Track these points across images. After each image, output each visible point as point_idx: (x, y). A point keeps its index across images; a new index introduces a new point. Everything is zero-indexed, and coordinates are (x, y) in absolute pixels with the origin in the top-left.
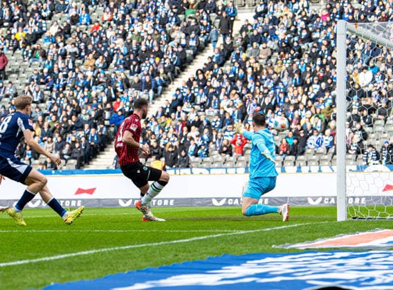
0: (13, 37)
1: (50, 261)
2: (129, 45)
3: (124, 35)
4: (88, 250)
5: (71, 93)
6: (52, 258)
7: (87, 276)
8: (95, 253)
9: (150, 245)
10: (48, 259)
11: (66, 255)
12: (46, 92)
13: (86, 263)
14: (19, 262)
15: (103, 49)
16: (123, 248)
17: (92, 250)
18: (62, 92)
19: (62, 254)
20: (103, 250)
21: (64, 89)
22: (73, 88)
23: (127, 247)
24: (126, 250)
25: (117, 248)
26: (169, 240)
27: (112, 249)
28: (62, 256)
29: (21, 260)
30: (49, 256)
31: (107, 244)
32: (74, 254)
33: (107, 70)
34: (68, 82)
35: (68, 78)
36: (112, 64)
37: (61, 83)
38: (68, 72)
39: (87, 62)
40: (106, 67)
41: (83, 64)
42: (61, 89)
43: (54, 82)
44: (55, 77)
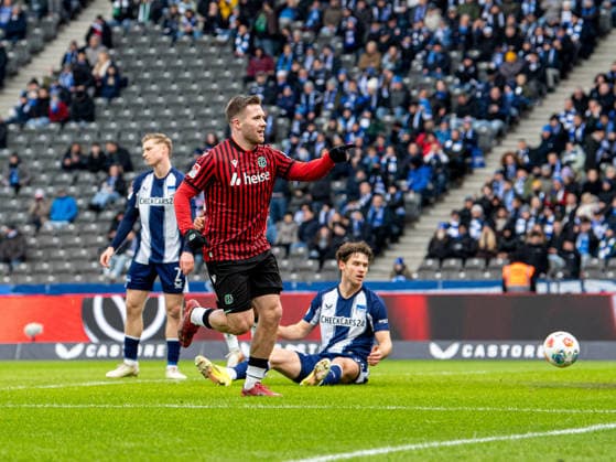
0: (213, 7)
2: (453, 23)
3: (440, 5)
4: (375, 446)
5: (332, 124)
8: (391, 453)
9: (502, 438)
12: (281, 121)
15: (398, 32)
16: (449, 443)
17: (383, 445)
18: (312, 122)
20: (407, 447)
21: (318, 114)
22: (338, 113)
23: (458, 442)
24: (453, 448)
25: (435, 444)
26: (543, 429)
27: (426, 445)
31: (415, 435)
33: (405, 76)
34: (326, 100)
35: (327, 93)
36: (417, 64)
37: (312, 102)
38: (326, 79)
39: (363, 58)
40: (403, 68)
41: (356, 64)
42: (311, 115)
43: (297, 100)
44: (298, 90)
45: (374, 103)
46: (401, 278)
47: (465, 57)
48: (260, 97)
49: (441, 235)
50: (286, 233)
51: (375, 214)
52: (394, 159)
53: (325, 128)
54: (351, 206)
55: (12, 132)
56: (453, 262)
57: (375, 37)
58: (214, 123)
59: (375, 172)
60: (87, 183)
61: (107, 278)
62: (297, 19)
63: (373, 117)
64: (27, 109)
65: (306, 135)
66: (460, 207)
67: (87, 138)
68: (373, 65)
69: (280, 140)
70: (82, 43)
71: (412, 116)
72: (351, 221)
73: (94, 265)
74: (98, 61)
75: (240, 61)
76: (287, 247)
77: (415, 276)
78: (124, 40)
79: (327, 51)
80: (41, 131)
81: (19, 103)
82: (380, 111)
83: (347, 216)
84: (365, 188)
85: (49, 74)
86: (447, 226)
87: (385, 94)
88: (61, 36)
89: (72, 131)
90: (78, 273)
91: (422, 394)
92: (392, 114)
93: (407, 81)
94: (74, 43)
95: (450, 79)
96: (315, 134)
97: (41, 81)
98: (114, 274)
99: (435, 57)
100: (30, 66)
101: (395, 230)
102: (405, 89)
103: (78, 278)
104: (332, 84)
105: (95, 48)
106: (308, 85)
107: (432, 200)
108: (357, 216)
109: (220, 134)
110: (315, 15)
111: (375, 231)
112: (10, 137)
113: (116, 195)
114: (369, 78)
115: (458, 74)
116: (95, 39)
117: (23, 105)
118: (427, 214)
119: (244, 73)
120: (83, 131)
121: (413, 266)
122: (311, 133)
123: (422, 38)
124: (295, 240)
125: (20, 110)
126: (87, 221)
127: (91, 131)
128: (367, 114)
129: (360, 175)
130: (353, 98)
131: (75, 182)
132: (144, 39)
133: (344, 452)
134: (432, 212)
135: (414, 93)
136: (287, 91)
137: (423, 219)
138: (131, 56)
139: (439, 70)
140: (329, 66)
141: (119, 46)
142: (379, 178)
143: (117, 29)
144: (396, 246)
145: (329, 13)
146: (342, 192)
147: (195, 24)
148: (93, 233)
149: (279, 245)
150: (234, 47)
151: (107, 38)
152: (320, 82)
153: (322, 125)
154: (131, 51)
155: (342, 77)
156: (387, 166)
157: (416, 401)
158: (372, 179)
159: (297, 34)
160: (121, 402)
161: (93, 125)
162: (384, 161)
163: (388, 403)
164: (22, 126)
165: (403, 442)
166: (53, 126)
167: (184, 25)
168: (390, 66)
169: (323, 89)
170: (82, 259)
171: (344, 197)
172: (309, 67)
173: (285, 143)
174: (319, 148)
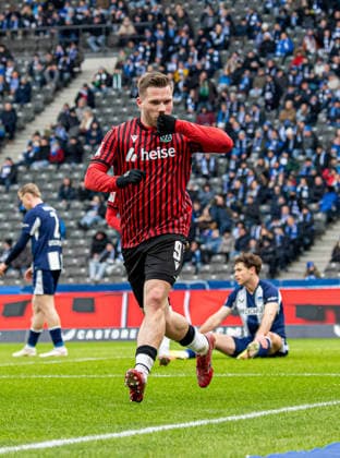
1: (240, 421)
4: (297, 404)
5: (260, 161)
6: (243, 417)
7: (300, 444)
8: (309, 409)
10: (236, 418)
11: (263, 413)
12: (221, 161)
13: (298, 424)
14: (193, 424)
15: (309, 92)
17: (302, 403)
18: (244, 161)
19: (257, 410)
20: (320, 404)
21: (249, 155)
22: (264, 154)
27: (335, 402)
28: (258, 414)
29: (195, 419)
30: (237, 414)
32: (275, 411)
33: (314, 125)
34: (255, 144)
35: (256, 139)
36: (322, 117)
37: (244, 146)
38: (255, 129)
39: (282, 113)
40: (312, 120)
41: (277, 117)
42: (244, 156)
44: (235, 136)
45: (291, 145)
46: (313, 277)
50: (225, 245)
51: (291, 230)
52: (306, 188)
53: (255, 165)
54: (274, 224)
55: (21, 172)
57: (291, 97)
59: (293, 198)
60: (77, 209)
61: (92, 280)
62: (232, 84)
63: (290, 156)
64: (32, 154)
65: (240, 171)
67: (76, 175)
68: (290, 118)
69: (221, 175)
70: (72, 105)
71: (319, 156)
72: (275, 235)
73: (83, 270)
74: (84, 117)
75: (190, 116)
76: (227, 255)
77: (323, 275)
78: (104, 102)
79: (255, 108)
80: (43, 171)
81: (26, 150)
82: (295, 152)
83: (272, 231)
84: (285, 210)
85: (49, 128)
87: (299, 139)
88: (57, 99)
89: (66, 171)
90: (71, 276)
91: (329, 364)
92: (304, 154)
93: (315, 129)
94: (67, 105)
96: (247, 170)
97: (42, 134)
98: (98, 277)
99: (336, 111)
100: (34, 122)
101: (307, 241)
102: (314, 135)
103: (71, 280)
104: (259, 132)
105: (82, 108)
106: (242, 134)
107: (335, 218)
108: (279, 232)
110: (246, 81)
111: (293, 242)
112: (19, 175)
113: (98, 217)
114: (286, 128)
116: (82, 101)
117: (29, 152)
118: (331, 229)
120: (74, 170)
121: (321, 268)
122: (244, 170)
123: (326, 97)
124: (233, 250)
125: (26, 155)
126: (77, 238)
127: (79, 170)
128: (285, 155)
129: (281, 200)
130: (274, 143)
131: (68, 208)
132: (119, 101)
133: (273, 409)
134: (335, 227)
135: (320, 138)
137: (328, 232)
138: (109, 114)
139: (338, 121)
140: (257, 119)
141: (100, 106)
142: (295, 202)
143: (98, 94)
144: (306, 253)
145: (257, 80)
146: (267, 213)
148: (81, 246)
149: (221, 253)
150: (186, 106)
151: (91, 101)
152: (250, 131)
153: (252, 164)
154: (109, 110)
155: (266, 127)
156: (300, 193)
157: (326, 369)
158: (290, 203)
159: (232, 95)
160: (106, 373)
161: (81, 166)
162: (299, 189)
163: (305, 370)
164: (28, 168)
165: (318, 401)
166: (51, 167)
168: (302, 118)
170: (74, 266)
171: (269, 217)
172: (241, 120)
173: (225, 177)
174: (250, 180)
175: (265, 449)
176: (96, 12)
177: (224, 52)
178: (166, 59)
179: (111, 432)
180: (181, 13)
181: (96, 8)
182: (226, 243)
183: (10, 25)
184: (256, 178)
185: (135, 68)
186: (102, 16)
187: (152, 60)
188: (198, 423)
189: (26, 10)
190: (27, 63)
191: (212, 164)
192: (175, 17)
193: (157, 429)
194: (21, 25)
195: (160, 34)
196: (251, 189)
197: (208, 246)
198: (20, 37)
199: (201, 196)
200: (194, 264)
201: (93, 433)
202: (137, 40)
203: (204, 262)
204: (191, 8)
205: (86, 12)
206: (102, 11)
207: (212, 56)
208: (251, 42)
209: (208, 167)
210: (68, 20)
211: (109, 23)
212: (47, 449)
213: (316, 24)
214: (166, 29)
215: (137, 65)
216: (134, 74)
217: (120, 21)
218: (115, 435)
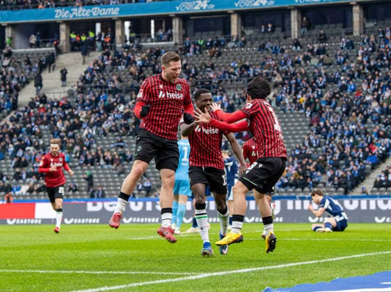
0: (298, 101)
1: (333, 261)
2: (381, 106)
3: (378, 99)
5: (340, 141)
6: (334, 259)
7: (362, 273)
10: (331, 260)
12: (322, 140)
13: (359, 263)
14: (311, 262)
15: (363, 109)
18: (333, 140)
20: (370, 254)
21: (335, 138)
22: (342, 137)
24: (387, 254)
25: (380, 253)
28: (341, 258)
29: (312, 260)
31: (373, 249)
33: (365, 124)
34: (338, 132)
35: (338, 130)
36: (369, 120)
37: (333, 133)
38: (338, 125)
39: (351, 118)
40: (364, 122)
41: (348, 120)
42: (333, 138)
43: (328, 133)
44: (328, 129)
45: (355, 133)
46: (365, 194)
47: (386, 117)
48: (315, 132)
49: (378, 179)
51: (355, 172)
52: (362, 153)
54: (346, 170)
56: (383, 189)
57: (354, 111)
58: (299, 141)
59: (355, 157)
62: (327, 105)
63: (354, 138)
65: (331, 145)
66: (384, 169)
68: (354, 120)
69: (322, 146)
71: (367, 138)
72: (347, 175)
75: (308, 119)
76: (324, 184)
77: (369, 194)
79: (338, 116)
82: (357, 137)
83: (346, 172)
84: (352, 163)
86: (380, 176)
87: (358, 130)
91: (374, 235)
92: (361, 137)
93: (366, 126)
95: (381, 125)
96: (334, 144)
99: (376, 118)
101: (362, 177)
102: (365, 129)
104: (340, 127)
106: (332, 127)
108: (349, 173)
109: (301, 145)
110: (334, 103)
111: (355, 178)
114: (352, 125)
115: (383, 123)
118: (373, 172)
119: (309, 123)
123: (371, 111)
124: (327, 182)
128: (352, 138)
129: (350, 159)
130: (347, 132)
134: (375, 171)
135: (368, 130)
136: (324, 130)
137: (372, 174)
139: (377, 122)
140: (339, 121)
142: (357, 160)
144: (363, 183)
145: (339, 103)
146: (343, 164)
147: (292, 107)
149: (322, 183)
150: (306, 114)
152: (335, 126)
153: (336, 141)
156: (359, 155)
157: (373, 238)
158: (354, 160)
159: (327, 110)
162: (358, 153)
165: (369, 252)
167: (288, 107)
168: (360, 121)
169: (337, 128)
171: (344, 166)
172: (331, 121)
173: (324, 148)
174: (336, 149)
175: (345, 275)
176: (264, 71)
177: (324, 90)
178: (296, 93)
179: (273, 265)
180: (303, 72)
181: (265, 69)
182: (324, 178)
183: (224, 77)
184: (338, 148)
185: (282, 97)
186: (267, 73)
187: (290, 93)
188: (313, 262)
189: (232, 70)
190: (232, 94)
191: (318, 141)
192: (301, 74)
193: (294, 264)
194: (230, 77)
195: (293, 81)
196: (336, 153)
197: (316, 179)
198: (229, 83)
199: (313, 156)
200: (309, 188)
201: (265, 266)
202: (283, 84)
203: (314, 187)
204: (308, 69)
205: (259, 71)
206: (267, 71)
207: (318, 91)
208: (336, 85)
209: (316, 142)
210: (251, 75)
211: (270, 76)
212: (244, 272)
213: (366, 77)
214: (296, 79)
215: (283, 95)
216: (281, 100)
217: (275, 76)
218: (275, 267)
